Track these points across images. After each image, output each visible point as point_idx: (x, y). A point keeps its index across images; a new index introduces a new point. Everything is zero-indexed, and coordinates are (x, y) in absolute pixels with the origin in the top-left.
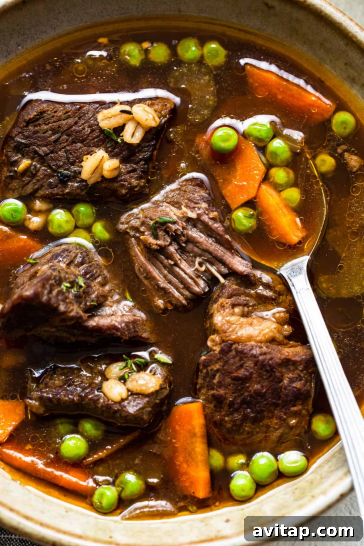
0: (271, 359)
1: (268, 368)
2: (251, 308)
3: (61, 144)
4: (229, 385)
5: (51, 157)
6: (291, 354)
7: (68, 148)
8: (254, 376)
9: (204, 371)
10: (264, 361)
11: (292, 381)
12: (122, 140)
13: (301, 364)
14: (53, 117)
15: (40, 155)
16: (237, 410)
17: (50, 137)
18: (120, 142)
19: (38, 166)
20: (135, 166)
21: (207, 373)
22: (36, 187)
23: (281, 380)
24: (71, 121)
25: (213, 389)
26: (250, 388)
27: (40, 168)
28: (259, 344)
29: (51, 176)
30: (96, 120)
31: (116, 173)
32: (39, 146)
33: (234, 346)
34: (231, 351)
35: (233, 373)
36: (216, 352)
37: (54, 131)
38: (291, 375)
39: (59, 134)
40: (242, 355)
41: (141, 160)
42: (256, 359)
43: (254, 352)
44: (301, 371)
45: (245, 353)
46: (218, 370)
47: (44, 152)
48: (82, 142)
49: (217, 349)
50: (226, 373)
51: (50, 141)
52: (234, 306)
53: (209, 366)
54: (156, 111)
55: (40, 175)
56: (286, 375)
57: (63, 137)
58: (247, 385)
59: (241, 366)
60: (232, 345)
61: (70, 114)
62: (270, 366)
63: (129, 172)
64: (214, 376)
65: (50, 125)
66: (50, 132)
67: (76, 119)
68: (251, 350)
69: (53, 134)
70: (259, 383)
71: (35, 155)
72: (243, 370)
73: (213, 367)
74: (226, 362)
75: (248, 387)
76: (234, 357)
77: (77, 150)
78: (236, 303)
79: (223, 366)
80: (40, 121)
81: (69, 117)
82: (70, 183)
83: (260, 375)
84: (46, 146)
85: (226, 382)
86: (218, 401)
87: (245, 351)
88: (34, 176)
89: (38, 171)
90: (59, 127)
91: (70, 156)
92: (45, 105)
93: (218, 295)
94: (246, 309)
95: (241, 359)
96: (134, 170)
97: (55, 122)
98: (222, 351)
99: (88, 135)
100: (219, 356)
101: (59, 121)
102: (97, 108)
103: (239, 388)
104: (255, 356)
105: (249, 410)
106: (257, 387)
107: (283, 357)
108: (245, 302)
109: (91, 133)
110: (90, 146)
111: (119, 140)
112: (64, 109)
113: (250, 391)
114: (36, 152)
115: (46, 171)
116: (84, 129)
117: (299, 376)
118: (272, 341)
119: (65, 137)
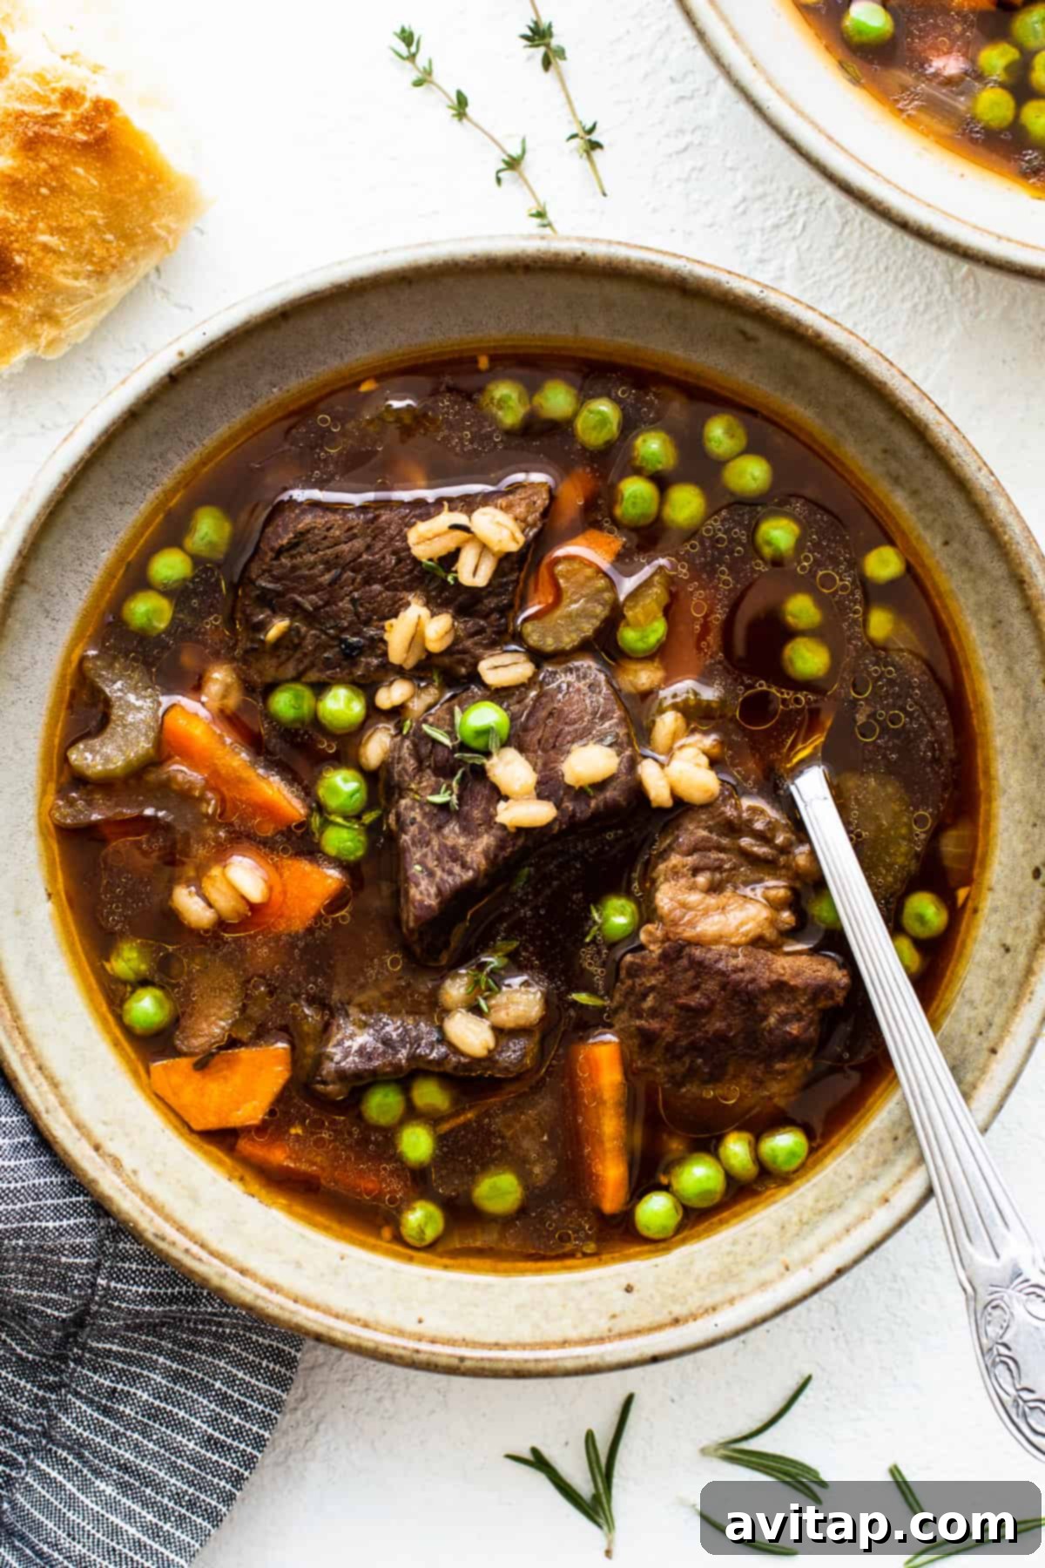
0: (753, 980)
1: (745, 998)
2: (724, 875)
3: (342, 588)
4: (671, 1016)
5: (327, 613)
6: (789, 971)
7: (356, 595)
8: (718, 1006)
9: (629, 982)
10: (739, 983)
11: (783, 1020)
12: (456, 579)
13: (805, 994)
14: (325, 538)
15: (304, 610)
16: (679, 1058)
17: (322, 574)
18: (452, 582)
19: (304, 629)
20: (482, 623)
21: (632, 987)
22: (301, 667)
23: (765, 1017)
24: (358, 544)
25: (640, 1016)
26: (707, 1028)
27: (307, 632)
28: (734, 950)
29: (326, 647)
30: (405, 539)
31: (448, 641)
32: (302, 593)
33: (687, 950)
34: (679, 957)
35: (679, 996)
36: (654, 955)
37: (329, 565)
38: (783, 1009)
39: (339, 571)
40: (701, 968)
41: (492, 611)
42: (725, 979)
43: (721, 965)
44: (804, 1006)
45: (705, 967)
46: (652, 988)
47: (312, 605)
48: (383, 581)
49: (656, 949)
50: (665, 995)
51: (321, 584)
52: (696, 871)
53: (638, 976)
54: (516, 519)
55: (309, 646)
56: (774, 1009)
57: (345, 576)
58: (704, 1021)
59: (696, 988)
60: (682, 948)
61: (355, 531)
62: (748, 993)
63: (472, 635)
64: (644, 996)
65: (321, 553)
66: (321, 567)
67: (369, 540)
68: (717, 961)
69: (328, 570)
70: (725, 1019)
71: (295, 610)
72: (698, 995)
73: (644, 980)
74: (670, 977)
75: (704, 1025)
76: (686, 970)
77: (373, 598)
78: (702, 864)
79: (663, 983)
80: (301, 549)
81: (355, 536)
82: (363, 659)
83: (729, 1007)
84: (314, 592)
85: (665, 1010)
86: (647, 1040)
87: (707, 963)
88: (297, 647)
89: (303, 638)
90: (337, 557)
91: (361, 610)
92: (308, 519)
93: (670, 845)
94: (718, 876)
95: (698, 975)
96: (481, 631)
97: (328, 548)
98: (664, 956)
99: (392, 570)
100: (656, 963)
101: (336, 545)
102: (406, 516)
103: (688, 1023)
104: (722, 973)
105: (700, 1061)
106: (719, 1025)
107: (774, 977)
108: (717, 863)
109: (397, 564)
110: (396, 589)
111: (450, 579)
112: (345, 523)
113: (707, 1032)
114: (297, 605)
115: (319, 637)
116: (383, 558)
117: (799, 1013)
118: (758, 942)
119: (350, 574)
